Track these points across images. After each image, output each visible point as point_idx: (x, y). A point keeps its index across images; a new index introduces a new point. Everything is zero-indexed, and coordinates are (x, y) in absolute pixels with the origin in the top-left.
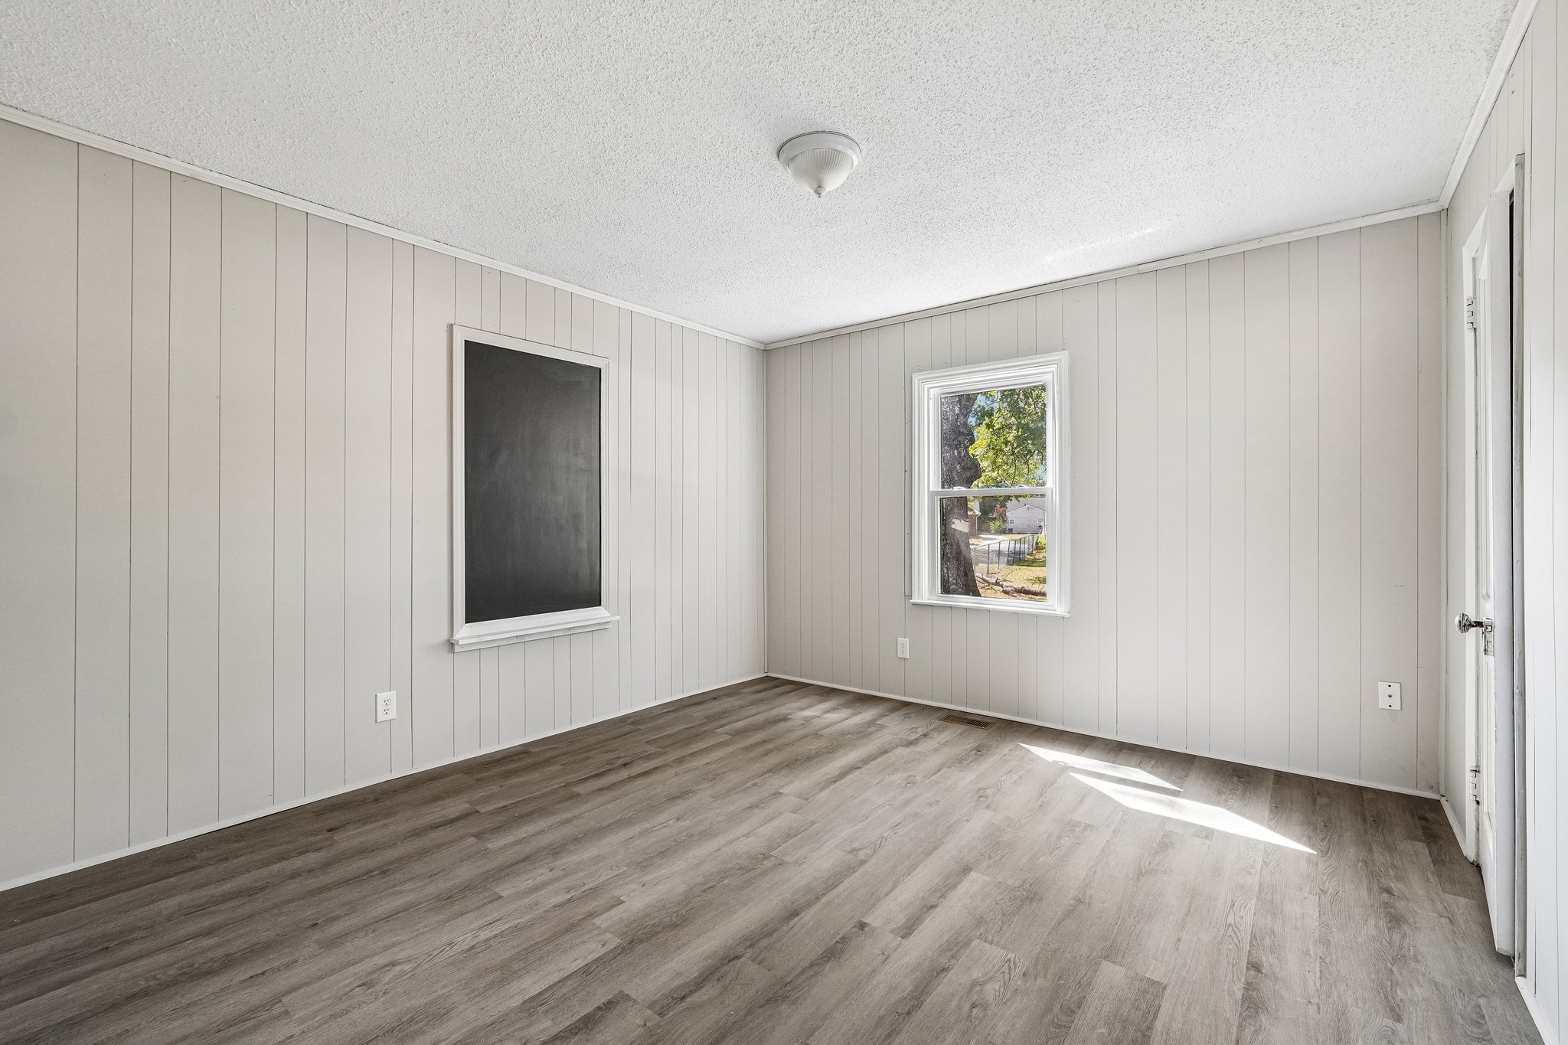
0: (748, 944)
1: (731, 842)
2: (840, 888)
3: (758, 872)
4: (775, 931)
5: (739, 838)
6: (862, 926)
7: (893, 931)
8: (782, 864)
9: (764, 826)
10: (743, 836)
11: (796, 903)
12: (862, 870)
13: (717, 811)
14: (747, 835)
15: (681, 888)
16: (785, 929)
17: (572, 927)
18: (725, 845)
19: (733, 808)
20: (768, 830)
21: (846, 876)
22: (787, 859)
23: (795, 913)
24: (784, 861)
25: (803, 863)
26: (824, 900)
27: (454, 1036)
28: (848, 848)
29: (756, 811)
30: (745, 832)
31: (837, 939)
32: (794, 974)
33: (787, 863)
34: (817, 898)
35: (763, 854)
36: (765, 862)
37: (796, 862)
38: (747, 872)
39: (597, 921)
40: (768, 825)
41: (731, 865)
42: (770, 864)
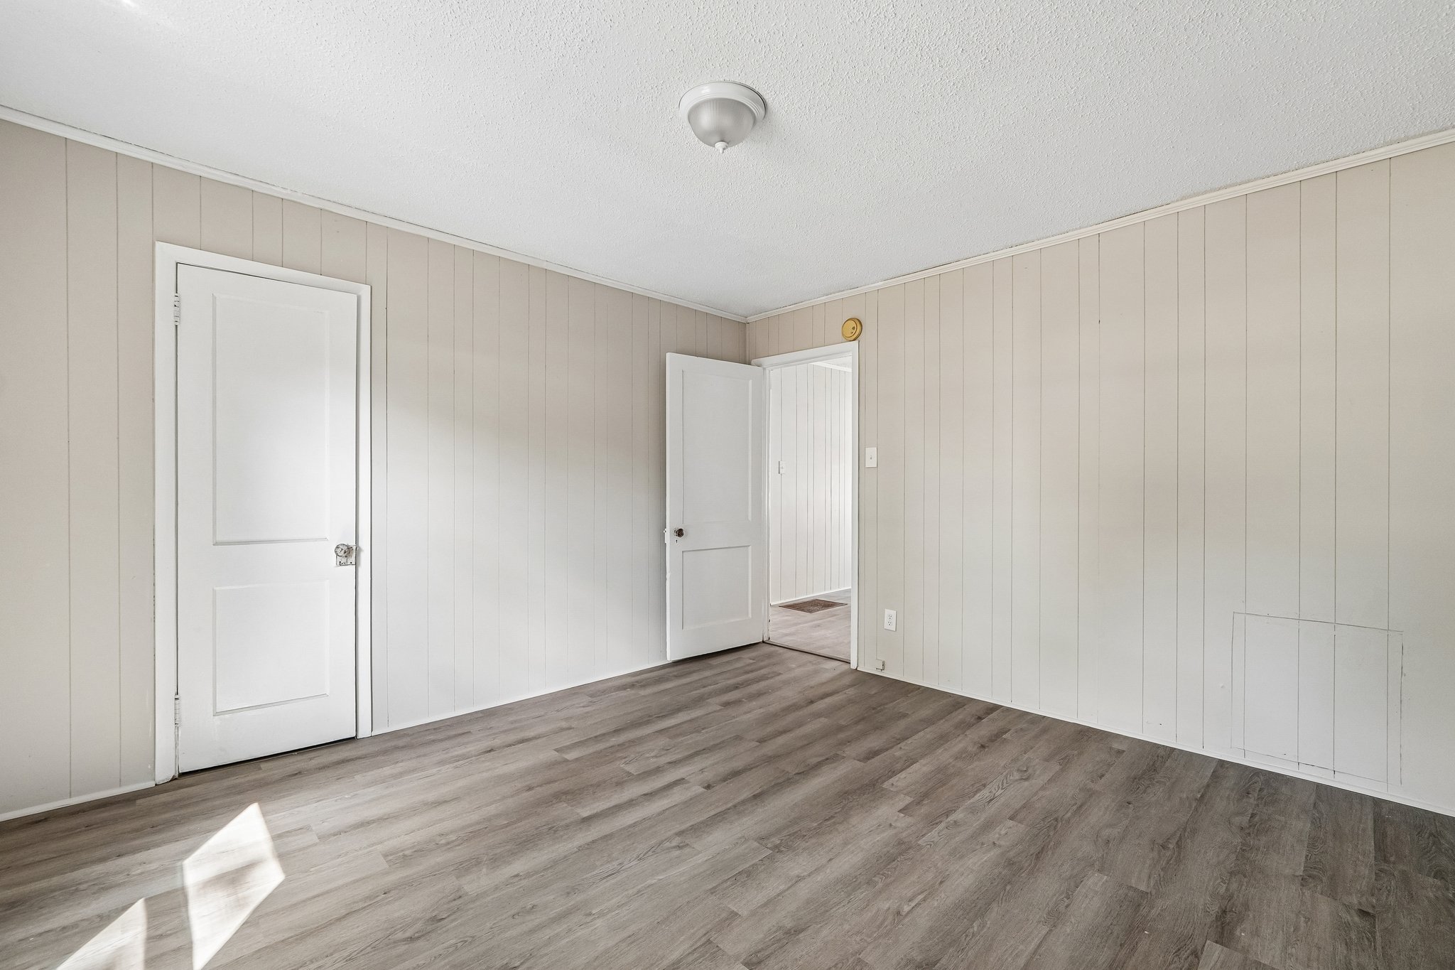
0: (792, 780)
1: (817, 870)
2: (713, 813)
3: (785, 833)
4: (773, 786)
5: (809, 875)
6: (708, 787)
7: (689, 782)
8: (761, 839)
9: (778, 891)
10: (804, 878)
11: (754, 803)
12: (684, 827)
13: (846, 927)
14: (800, 879)
15: (854, 820)
16: (765, 787)
17: (926, 795)
18: (823, 866)
19: (825, 932)
20: (773, 886)
21: (702, 822)
22: (756, 844)
23: (755, 797)
24: (759, 843)
25: (740, 838)
26: (730, 805)
27: (940, 751)
28: (687, 850)
29: (788, 924)
30: (801, 884)
31: (729, 781)
32: (763, 765)
33: (756, 841)
34: (735, 806)
35: (780, 851)
36: (778, 842)
37: (746, 840)
38: (796, 832)
39: (908, 800)
40: (773, 894)
41: (814, 840)
42: (773, 839)
